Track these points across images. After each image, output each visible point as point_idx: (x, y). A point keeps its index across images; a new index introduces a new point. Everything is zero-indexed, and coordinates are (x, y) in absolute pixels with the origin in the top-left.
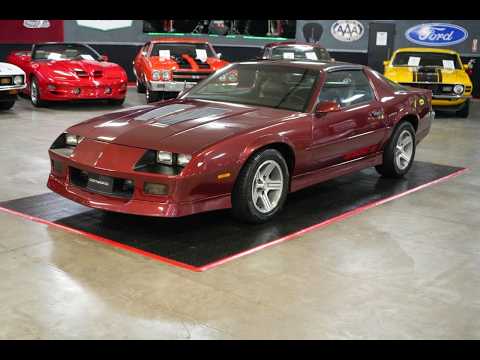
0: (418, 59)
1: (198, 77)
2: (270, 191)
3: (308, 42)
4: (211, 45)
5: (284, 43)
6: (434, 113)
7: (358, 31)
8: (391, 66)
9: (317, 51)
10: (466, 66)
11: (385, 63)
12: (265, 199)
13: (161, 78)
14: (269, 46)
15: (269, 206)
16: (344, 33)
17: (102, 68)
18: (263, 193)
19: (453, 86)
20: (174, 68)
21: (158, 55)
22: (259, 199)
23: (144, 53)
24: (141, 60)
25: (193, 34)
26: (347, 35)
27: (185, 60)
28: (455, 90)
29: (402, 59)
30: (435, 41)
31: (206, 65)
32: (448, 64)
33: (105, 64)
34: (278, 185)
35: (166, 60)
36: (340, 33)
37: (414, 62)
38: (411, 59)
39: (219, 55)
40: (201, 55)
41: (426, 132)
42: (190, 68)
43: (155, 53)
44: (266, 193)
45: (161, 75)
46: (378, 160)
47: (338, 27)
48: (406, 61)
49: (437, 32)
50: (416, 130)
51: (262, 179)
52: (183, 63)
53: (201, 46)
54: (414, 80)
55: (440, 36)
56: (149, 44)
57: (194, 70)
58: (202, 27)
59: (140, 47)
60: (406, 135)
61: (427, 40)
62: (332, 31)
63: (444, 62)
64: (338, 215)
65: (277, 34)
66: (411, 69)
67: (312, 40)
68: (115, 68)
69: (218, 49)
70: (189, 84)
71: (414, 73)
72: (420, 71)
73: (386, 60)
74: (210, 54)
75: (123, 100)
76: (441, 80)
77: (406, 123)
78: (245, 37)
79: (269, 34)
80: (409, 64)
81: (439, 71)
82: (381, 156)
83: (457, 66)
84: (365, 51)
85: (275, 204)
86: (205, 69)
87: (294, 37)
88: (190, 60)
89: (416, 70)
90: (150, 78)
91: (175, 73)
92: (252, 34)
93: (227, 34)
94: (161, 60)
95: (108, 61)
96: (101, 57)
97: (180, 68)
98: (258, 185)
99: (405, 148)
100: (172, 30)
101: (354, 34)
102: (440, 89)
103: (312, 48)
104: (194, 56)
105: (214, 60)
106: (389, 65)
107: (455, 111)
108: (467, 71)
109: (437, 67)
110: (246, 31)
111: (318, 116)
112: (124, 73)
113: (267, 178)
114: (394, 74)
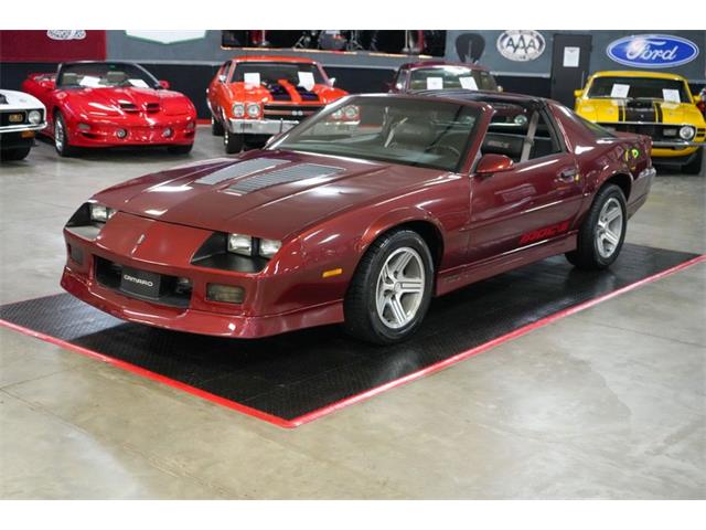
0: (627, 88)
1: (301, 113)
2: (404, 295)
3: (462, 62)
4: (320, 66)
5: (427, 63)
6: (654, 171)
7: (537, 44)
8: (585, 97)
9: (477, 75)
10: (697, 98)
11: (577, 93)
12: (396, 306)
13: (247, 115)
14: (407, 66)
15: (403, 318)
16: (516, 48)
17: (159, 98)
18: (393, 298)
19: (678, 128)
20: (265, 100)
21: (243, 80)
22: (387, 307)
23: (222, 78)
24: (219, 87)
25: (295, 50)
26: (520, 52)
27: (282, 88)
28: (682, 134)
29: (602, 88)
30: (650, 61)
31: (312, 96)
32: (671, 95)
33: (165, 93)
34: (417, 285)
35: (255, 88)
36: (511, 49)
37: (620, 91)
38: (616, 87)
39: (333, 80)
40: (306, 80)
41: (641, 200)
42: (290, 99)
43: (238, 77)
44: (398, 297)
45: (246, 109)
46: (571, 243)
47: (507, 40)
48: (608, 91)
49: (653, 48)
50: (627, 197)
51: (392, 277)
52: (280, 93)
53: (306, 67)
54: (621, 119)
55: (657, 52)
56: (229, 63)
57: (295, 103)
58: (308, 39)
59: (217, 68)
60: (612, 205)
61: (638, 60)
62: (499, 47)
63: (665, 91)
64: (510, 332)
65: (417, 50)
66: (615, 103)
67: (468, 59)
68: (178, 98)
69: (330, 72)
70: (288, 124)
71: (620, 107)
72: (629, 105)
73: (579, 89)
74: (318, 80)
75: (191, 146)
76: (660, 120)
77: (613, 187)
78: (372, 54)
79: (406, 50)
80: (613, 94)
81: (658, 106)
82: (575, 237)
83: (684, 98)
84: (547, 75)
85: (411, 315)
86: (311, 102)
87: (443, 55)
88: (289, 88)
89: (623, 104)
90: (229, 114)
91: (266, 107)
92: (380, 50)
93: (344, 50)
94: (247, 87)
95: (170, 89)
96: (158, 83)
97: (274, 99)
98: (386, 286)
99: (611, 225)
100: (264, 44)
101: (531, 50)
102: (660, 132)
103: (467, 70)
104: (294, 81)
105: (325, 88)
106: (583, 96)
107: (680, 164)
108: (699, 105)
109: (654, 100)
110: (373, 45)
111: (479, 177)
112: (191, 107)
113: (400, 274)
114: (591, 109)
